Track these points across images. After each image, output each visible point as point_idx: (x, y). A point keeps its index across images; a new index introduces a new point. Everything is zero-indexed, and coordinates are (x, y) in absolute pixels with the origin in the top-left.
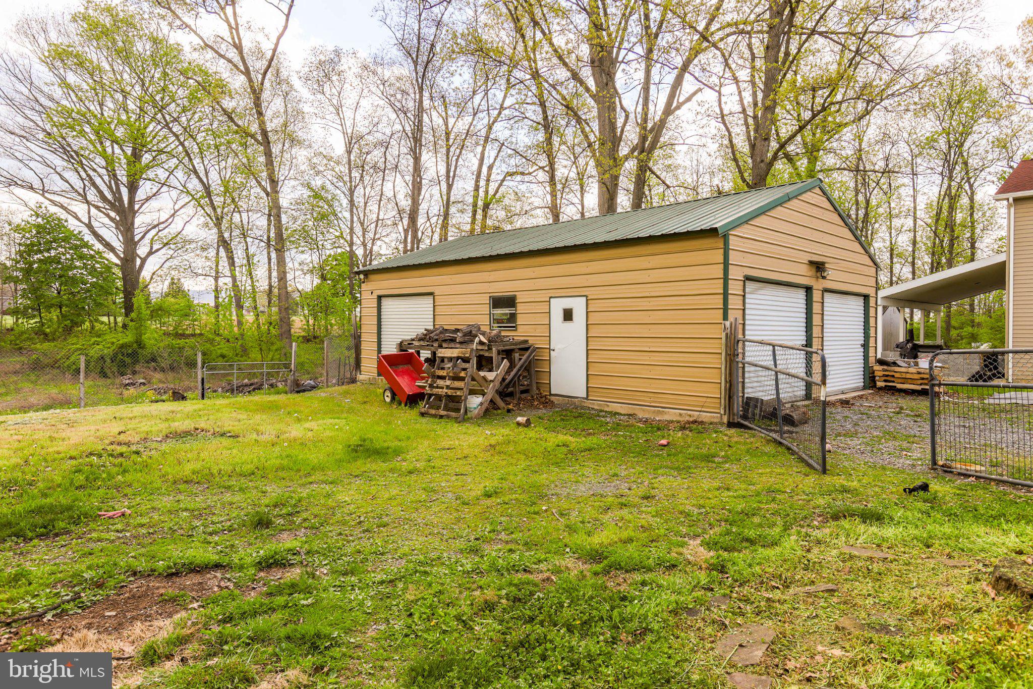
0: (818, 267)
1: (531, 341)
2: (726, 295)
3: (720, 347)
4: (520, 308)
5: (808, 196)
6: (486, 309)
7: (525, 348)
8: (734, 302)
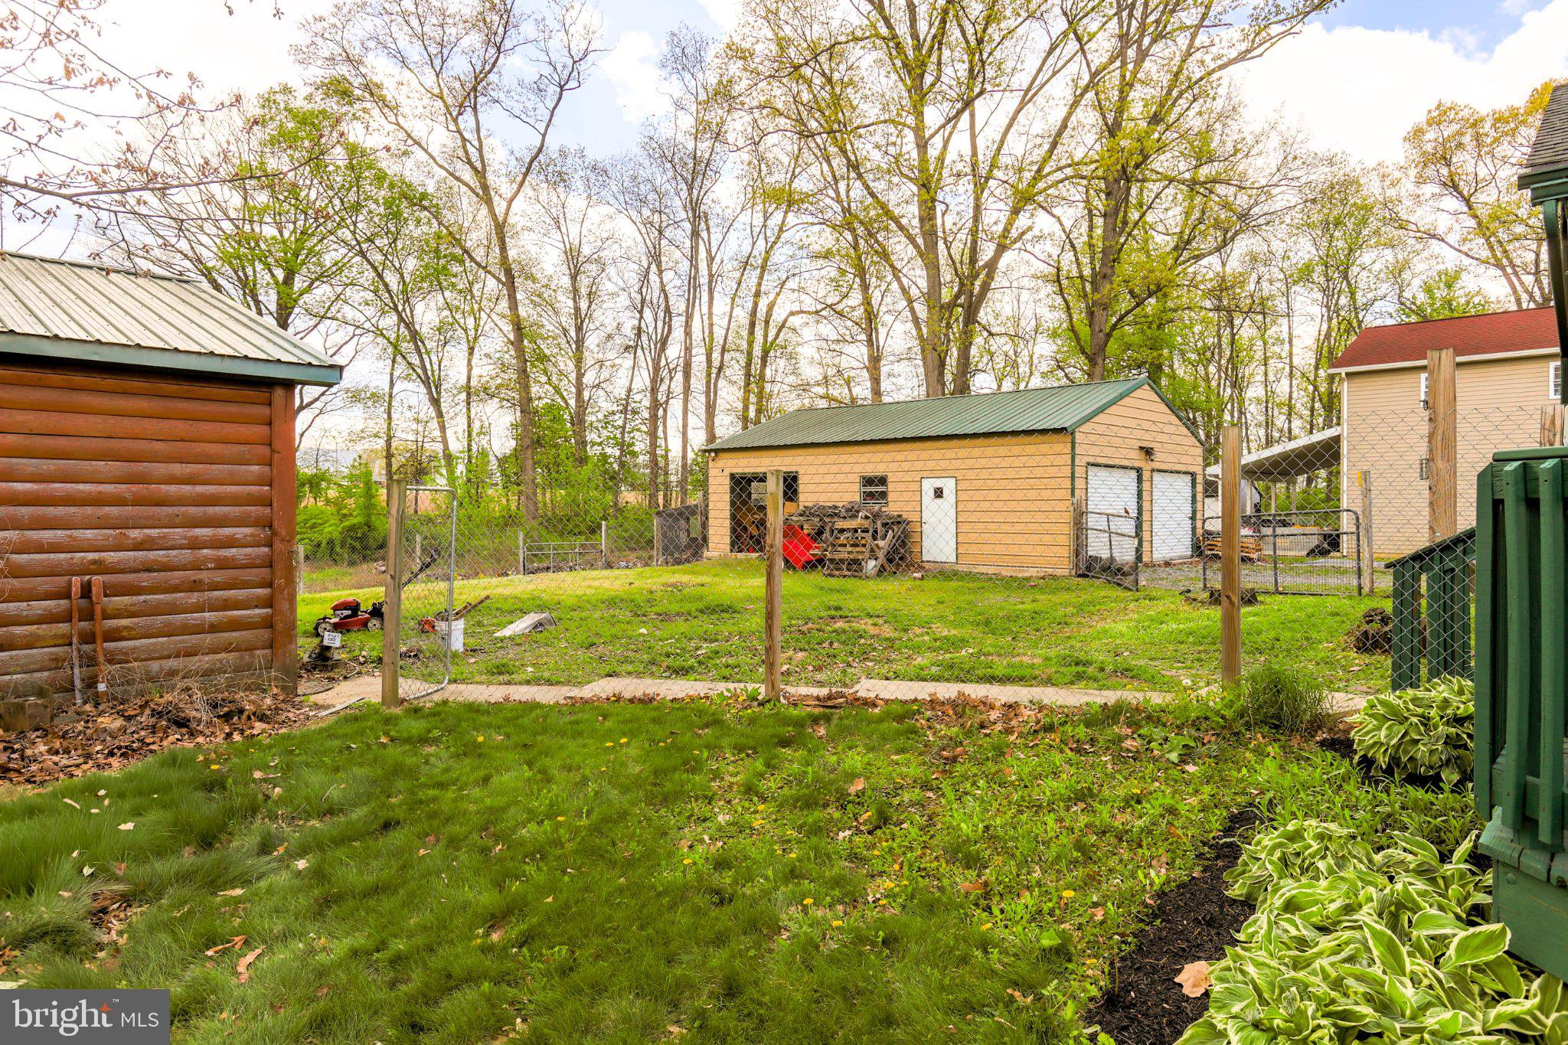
0: (1148, 452)
1: (905, 516)
2: (1073, 478)
3: (1068, 517)
4: (891, 487)
5: (1138, 393)
6: (856, 487)
7: (899, 521)
8: (1080, 484)
